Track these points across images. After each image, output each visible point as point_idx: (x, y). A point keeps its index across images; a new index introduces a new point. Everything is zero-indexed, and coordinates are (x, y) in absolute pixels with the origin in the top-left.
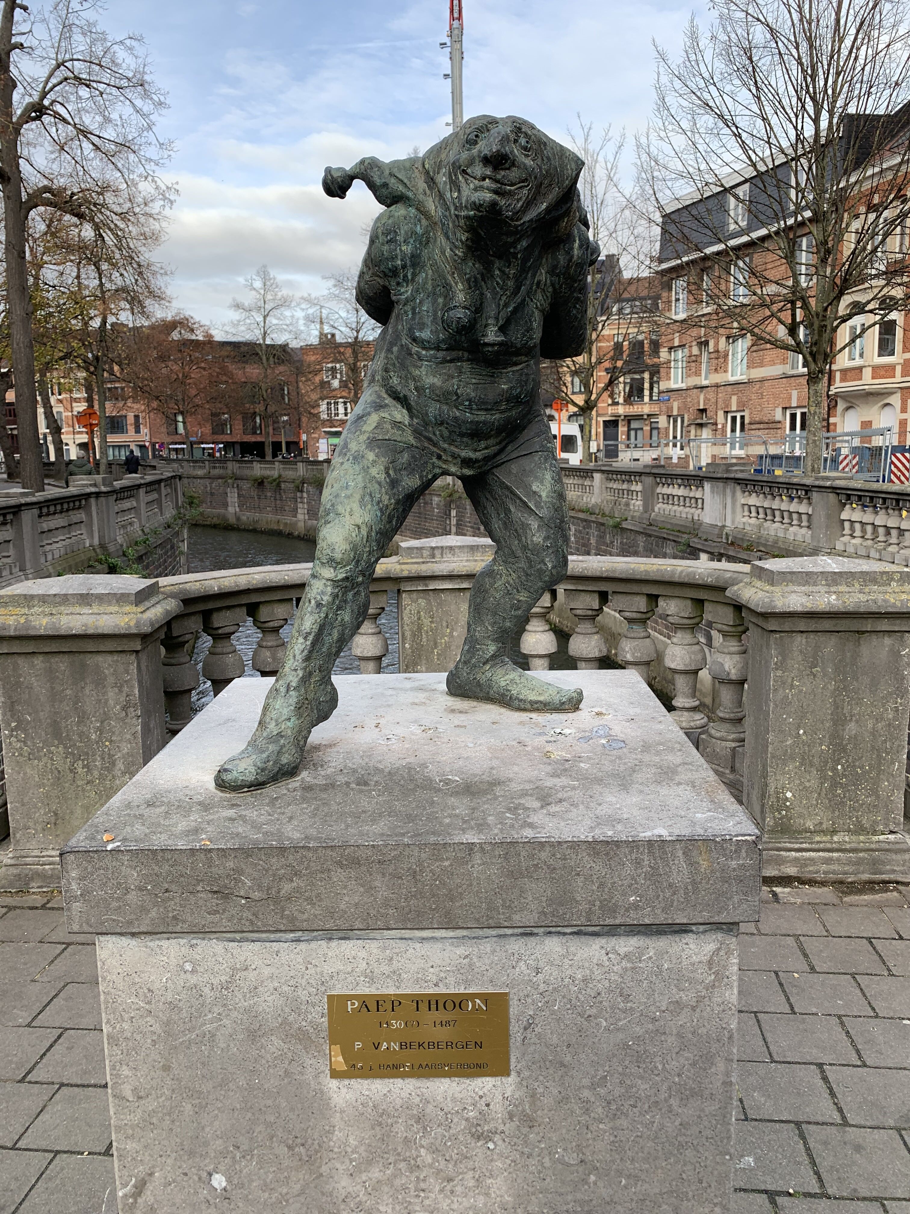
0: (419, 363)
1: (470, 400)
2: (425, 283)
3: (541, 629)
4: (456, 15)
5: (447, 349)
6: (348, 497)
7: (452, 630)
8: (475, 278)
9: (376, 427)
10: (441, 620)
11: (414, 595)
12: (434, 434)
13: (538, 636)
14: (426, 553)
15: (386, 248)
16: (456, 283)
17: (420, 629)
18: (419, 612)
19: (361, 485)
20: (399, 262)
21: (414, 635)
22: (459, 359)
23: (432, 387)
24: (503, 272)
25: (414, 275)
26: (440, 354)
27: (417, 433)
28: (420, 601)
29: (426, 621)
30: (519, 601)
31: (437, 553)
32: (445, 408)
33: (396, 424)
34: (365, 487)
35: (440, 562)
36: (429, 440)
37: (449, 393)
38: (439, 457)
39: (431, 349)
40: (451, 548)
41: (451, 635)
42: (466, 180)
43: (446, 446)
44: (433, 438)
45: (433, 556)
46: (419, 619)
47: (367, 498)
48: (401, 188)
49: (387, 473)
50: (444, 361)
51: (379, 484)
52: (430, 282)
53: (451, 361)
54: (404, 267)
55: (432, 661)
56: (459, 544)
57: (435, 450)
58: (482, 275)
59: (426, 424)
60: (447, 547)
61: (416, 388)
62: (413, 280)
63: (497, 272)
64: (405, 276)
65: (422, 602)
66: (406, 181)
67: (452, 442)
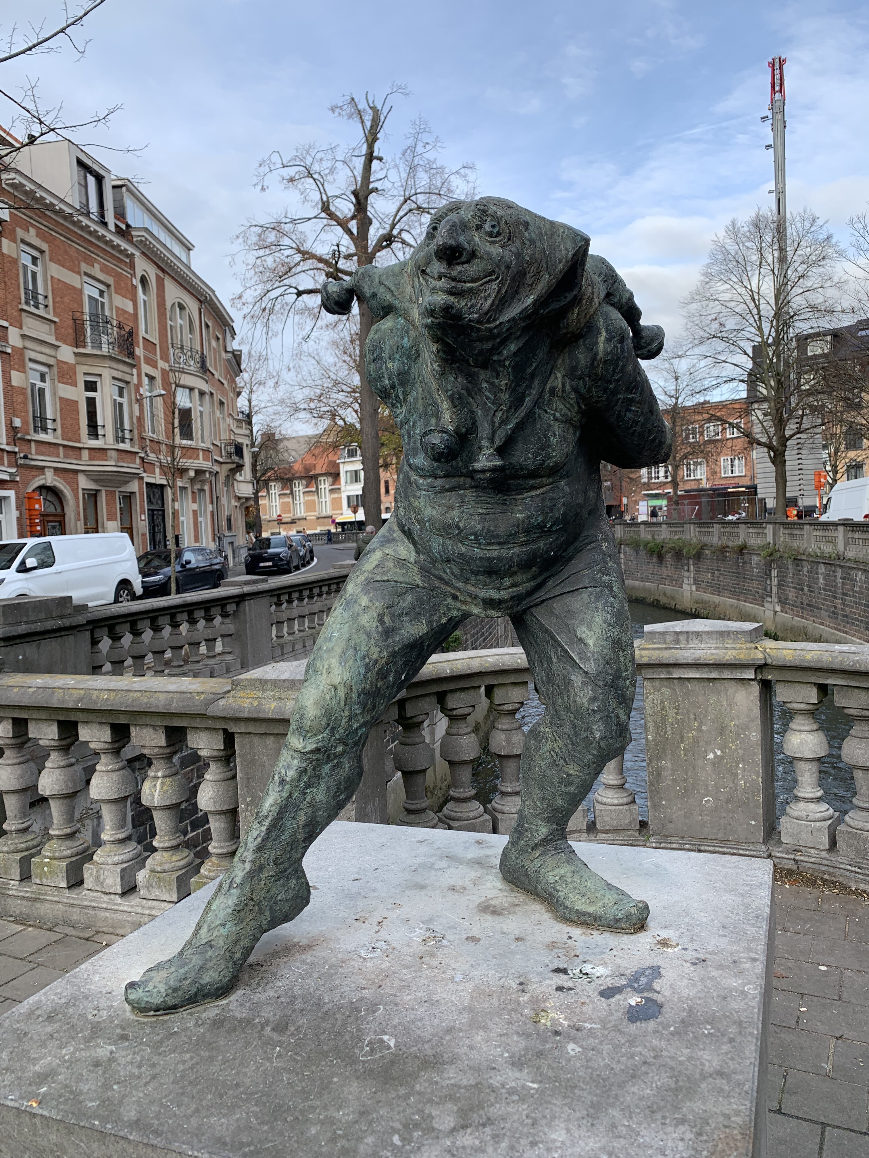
0: (418, 493)
1: (475, 534)
2: (416, 403)
3: (807, 728)
4: (777, 88)
5: (445, 476)
6: (328, 651)
7: (701, 724)
8: (460, 394)
9: (377, 566)
10: (688, 712)
11: (657, 683)
12: (445, 572)
13: (803, 736)
14: (669, 638)
15: (372, 366)
16: (442, 401)
17: (664, 719)
18: (662, 702)
19: (346, 636)
20: (387, 382)
21: (657, 727)
22: (459, 487)
23: (431, 519)
24: (492, 384)
25: (406, 394)
26: (438, 483)
27: (424, 571)
28: (664, 689)
29: (671, 713)
30: (568, 775)
31: (682, 638)
32: (449, 542)
33: (401, 562)
34: (349, 639)
35: (685, 649)
36: (440, 578)
37: (450, 527)
38: (455, 598)
39: (429, 477)
40: (698, 633)
41: (699, 729)
42: (426, 281)
43: (460, 585)
44: (445, 576)
45: (678, 642)
46: (663, 709)
47: (350, 652)
48: (388, 297)
49: (381, 621)
50: (443, 490)
51: (368, 635)
52: (420, 401)
53: (451, 490)
54: (393, 386)
55: (679, 756)
56: (707, 629)
57: (449, 589)
58: (468, 390)
59: (434, 561)
60: (693, 632)
61: (418, 521)
62: (405, 399)
63: (485, 385)
64: (397, 396)
65: (666, 691)
66: (392, 288)
67: (467, 581)
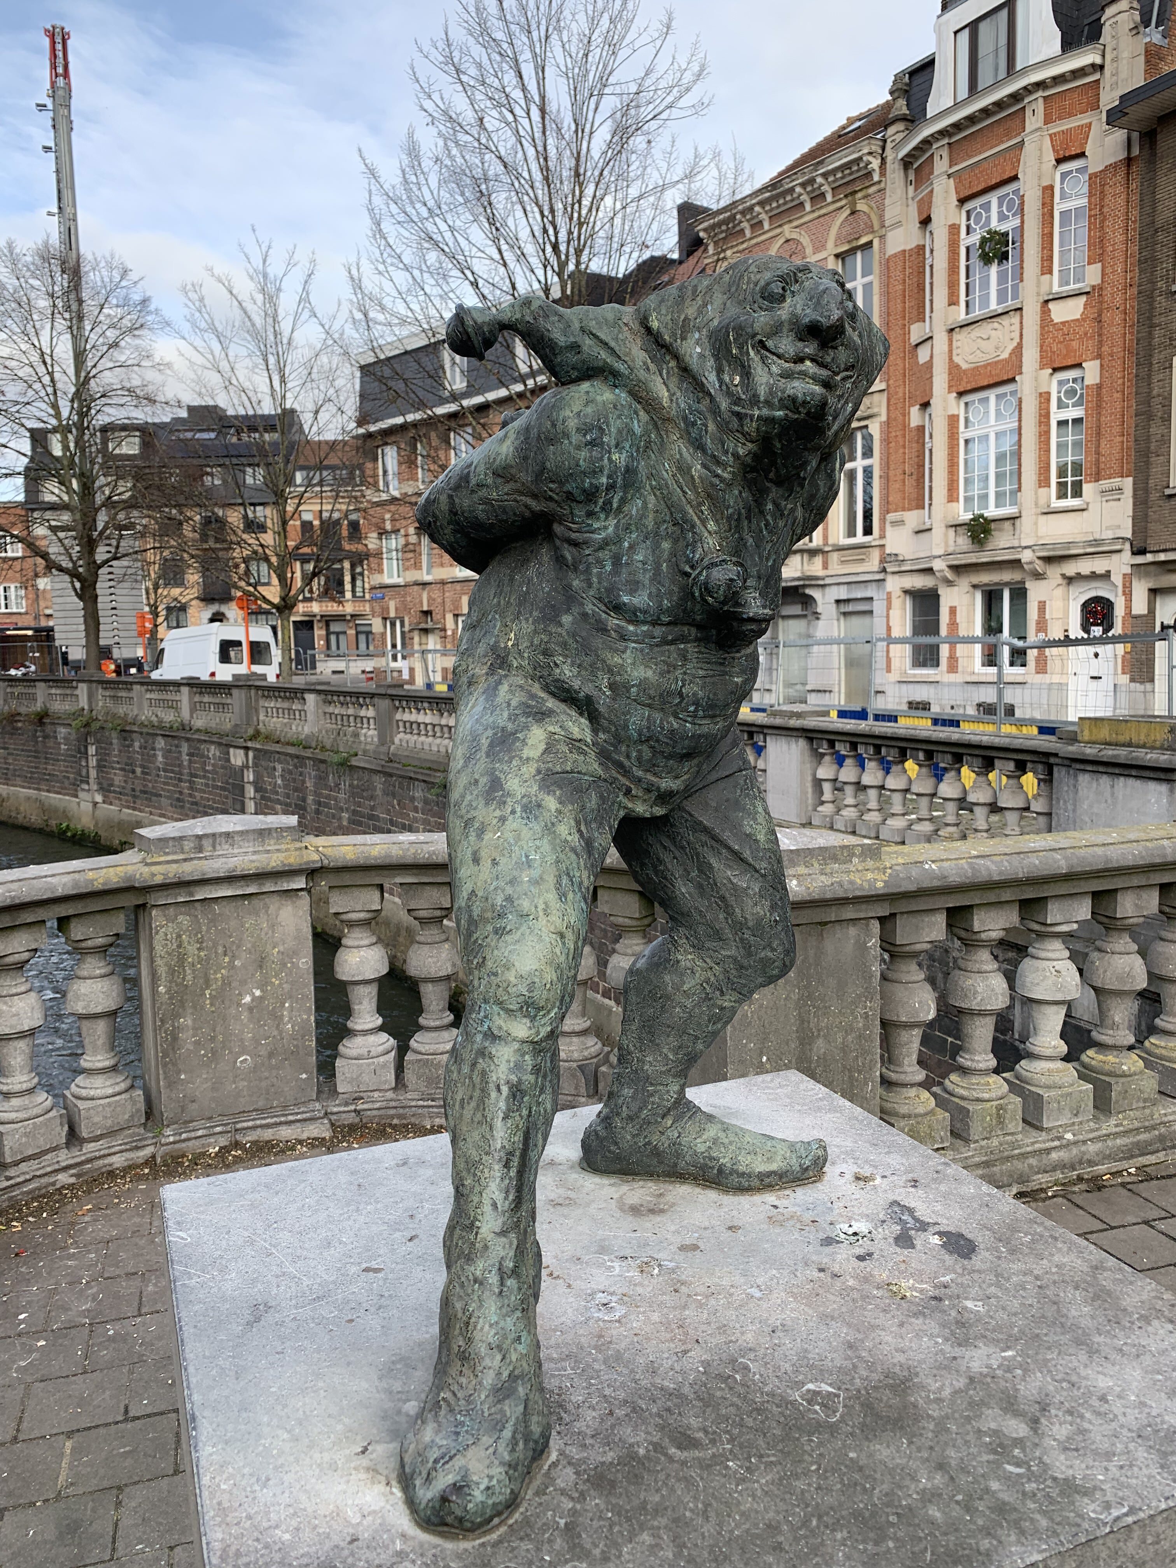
0: (621, 645)
1: (697, 704)
2: (643, 516)
3: (366, 942)
4: (60, 70)
5: (669, 624)
6: (537, 882)
7: (234, 957)
8: (739, 514)
9: (546, 751)
10: (215, 946)
11: (171, 911)
12: (628, 757)
13: (363, 952)
14: (188, 845)
15: (583, 454)
17: (182, 959)
18: (179, 936)
19: (551, 858)
20: (604, 480)
21: (172, 972)
22: (682, 639)
23: (643, 685)
24: (776, 505)
25: (623, 501)
26: (658, 631)
27: (604, 755)
28: (180, 918)
29: (192, 949)
30: (722, 1009)
31: (206, 843)
32: (657, 716)
33: (574, 743)
34: (558, 861)
35: (212, 857)
36: (619, 765)
37: (670, 693)
38: (628, 792)
39: (644, 622)
40: (228, 835)
41: (231, 966)
42: (763, 359)
43: (640, 773)
44: (627, 763)
45: (200, 849)
46: (179, 946)
47: (565, 880)
48: (603, 354)
50: (665, 642)
52: (651, 516)
53: (672, 642)
54: (611, 487)
55: (203, 1008)
56: (239, 828)
57: (624, 780)
59: (618, 740)
60: (221, 834)
61: (612, 686)
62: (619, 510)
63: (770, 506)
64: (608, 503)
65: (184, 920)
67: (650, 767)
